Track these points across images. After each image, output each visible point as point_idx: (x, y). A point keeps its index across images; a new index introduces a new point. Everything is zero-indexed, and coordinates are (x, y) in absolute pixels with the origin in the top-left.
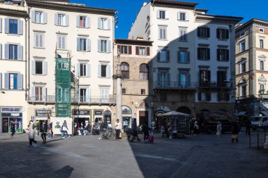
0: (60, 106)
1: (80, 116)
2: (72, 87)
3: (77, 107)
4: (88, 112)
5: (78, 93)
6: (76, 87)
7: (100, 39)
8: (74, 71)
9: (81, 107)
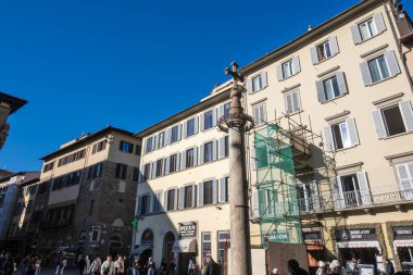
0: (305, 222)
1: (352, 245)
2: (322, 178)
3: (342, 222)
4: (373, 232)
5: (336, 187)
6: (331, 174)
7: (364, 60)
8: (321, 144)
9: (352, 221)
